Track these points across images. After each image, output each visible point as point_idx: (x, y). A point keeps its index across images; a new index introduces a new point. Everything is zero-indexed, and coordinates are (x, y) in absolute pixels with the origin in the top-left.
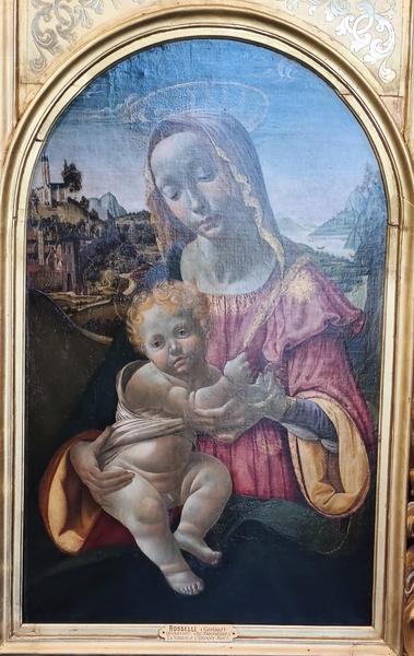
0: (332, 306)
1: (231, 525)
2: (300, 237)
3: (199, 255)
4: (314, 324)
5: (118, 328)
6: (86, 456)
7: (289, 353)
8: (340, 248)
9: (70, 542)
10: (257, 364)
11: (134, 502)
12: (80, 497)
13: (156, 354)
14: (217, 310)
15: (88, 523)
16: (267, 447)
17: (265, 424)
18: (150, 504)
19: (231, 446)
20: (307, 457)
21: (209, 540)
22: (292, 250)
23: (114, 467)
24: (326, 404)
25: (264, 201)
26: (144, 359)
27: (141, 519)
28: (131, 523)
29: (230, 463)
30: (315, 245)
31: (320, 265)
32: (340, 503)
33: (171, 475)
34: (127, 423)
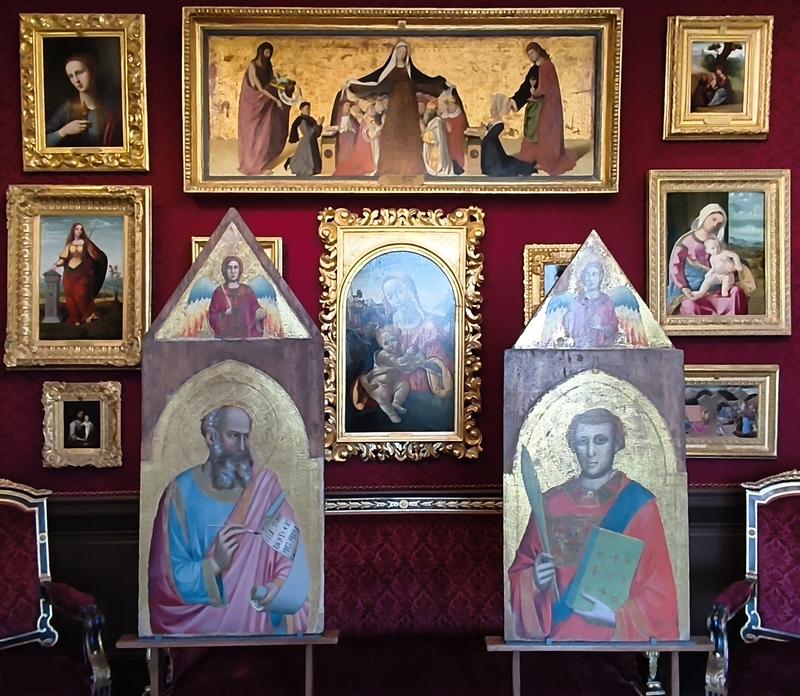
0: (439, 331)
1: (409, 400)
2: (428, 311)
3: (398, 317)
4: (434, 337)
5: (374, 340)
6: (364, 379)
7: (426, 346)
8: (442, 313)
9: (360, 407)
11: (379, 394)
12: (363, 392)
13: (385, 347)
14: (404, 333)
15: (365, 400)
16: (420, 375)
17: (420, 369)
18: (384, 394)
19: (410, 375)
20: (432, 379)
21: (403, 406)
22: (426, 314)
23: (373, 383)
24: (437, 361)
25: (418, 300)
26: (382, 349)
27: (382, 399)
28: (379, 401)
29: (408, 380)
30: (434, 312)
31: (435, 319)
32: (443, 393)
33: (390, 385)
34: (377, 369)
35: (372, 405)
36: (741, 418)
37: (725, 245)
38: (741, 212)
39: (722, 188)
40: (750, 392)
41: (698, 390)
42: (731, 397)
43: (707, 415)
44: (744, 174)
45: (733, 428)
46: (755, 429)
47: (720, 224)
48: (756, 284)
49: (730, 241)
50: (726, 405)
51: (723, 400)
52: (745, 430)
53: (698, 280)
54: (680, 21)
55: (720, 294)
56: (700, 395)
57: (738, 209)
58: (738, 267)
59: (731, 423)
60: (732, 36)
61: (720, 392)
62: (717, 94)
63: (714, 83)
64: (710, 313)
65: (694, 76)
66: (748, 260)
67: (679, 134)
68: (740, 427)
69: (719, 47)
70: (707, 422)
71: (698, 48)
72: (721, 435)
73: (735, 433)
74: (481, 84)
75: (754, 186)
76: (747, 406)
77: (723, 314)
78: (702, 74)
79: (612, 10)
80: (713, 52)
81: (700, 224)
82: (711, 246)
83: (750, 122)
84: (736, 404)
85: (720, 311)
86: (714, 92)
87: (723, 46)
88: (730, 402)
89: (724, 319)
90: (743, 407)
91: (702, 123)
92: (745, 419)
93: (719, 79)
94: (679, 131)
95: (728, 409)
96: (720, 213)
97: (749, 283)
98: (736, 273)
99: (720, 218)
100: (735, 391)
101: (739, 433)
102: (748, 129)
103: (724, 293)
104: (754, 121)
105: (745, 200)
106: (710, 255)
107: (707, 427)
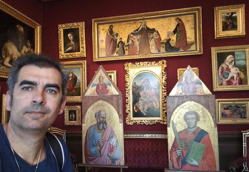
0: (155, 92)
1: (148, 109)
2: (152, 87)
3: (145, 88)
4: (154, 93)
5: (139, 94)
6: (137, 104)
7: (152, 96)
8: (156, 87)
9: (136, 111)
10: (150, 97)
11: (141, 108)
12: (136, 108)
13: (142, 96)
14: (146, 93)
15: (137, 110)
16: (151, 103)
17: (151, 101)
18: (142, 108)
19: (148, 103)
20: (154, 104)
21: (147, 111)
22: (152, 88)
23: (139, 105)
24: (155, 99)
25: (150, 84)
26: (141, 97)
27: (141, 109)
28: (141, 110)
29: (148, 104)
30: (154, 87)
31: (154, 89)
32: (157, 108)
34: (140, 102)
35: (139, 111)
36: (242, 113)
37: (234, 66)
38: (239, 57)
39: (233, 51)
40: (244, 106)
41: (228, 106)
42: (238, 107)
43: (231, 113)
44: (239, 46)
45: (239, 116)
46: (246, 116)
47: (233, 61)
48: (244, 76)
49: (236, 65)
50: (237, 110)
51: (236, 108)
52: (243, 116)
53: (227, 76)
54: (218, 8)
55: (234, 79)
56: (229, 107)
57: (238, 56)
58: (239, 72)
59: (239, 114)
60: (233, 10)
61: (235, 106)
62: (230, 26)
63: (229, 23)
64: (231, 85)
65: (223, 22)
66: (242, 70)
67: (219, 37)
68: (241, 116)
69: (229, 14)
70: (232, 114)
71: (223, 15)
72: (236, 118)
73: (240, 117)
74: (164, 29)
75: (242, 50)
76: (243, 110)
77: (235, 85)
78: (225, 21)
79: (198, 7)
80: (228, 15)
81: (227, 61)
82: (230, 67)
83: (240, 33)
84: (240, 109)
85: (234, 84)
86: (229, 25)
87: (230, 13)
88: (238, 109)
89: (235, 86)
90: (242, 110)
91: (226, 34)
92: (243, 113)
93: (230, 22)
94: (219, 36)
95: (237, 111)
96: (233, 57)
97: (242, 76)
98: (238, 73)
99: (233, 59)
100: (239, 106)
101: (241, 117)
102: (239, 34)
103: (235, 79)
104: (241, 32)
105: (240, 54)
106: (230, 69)
107: (231, 116)
